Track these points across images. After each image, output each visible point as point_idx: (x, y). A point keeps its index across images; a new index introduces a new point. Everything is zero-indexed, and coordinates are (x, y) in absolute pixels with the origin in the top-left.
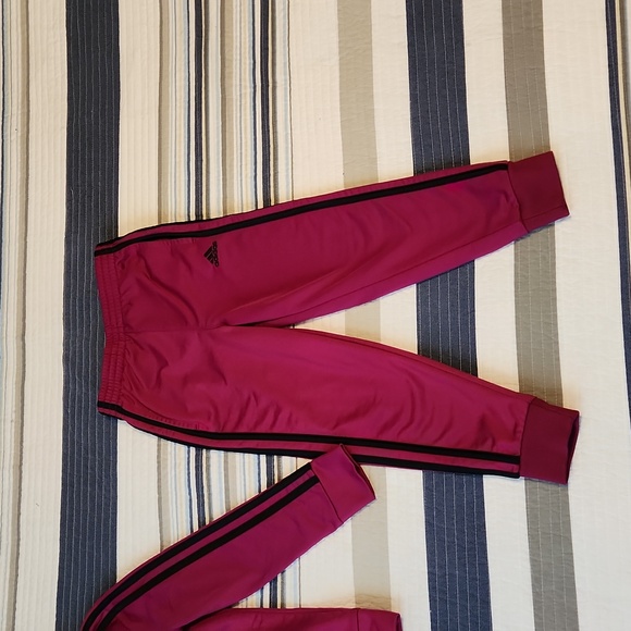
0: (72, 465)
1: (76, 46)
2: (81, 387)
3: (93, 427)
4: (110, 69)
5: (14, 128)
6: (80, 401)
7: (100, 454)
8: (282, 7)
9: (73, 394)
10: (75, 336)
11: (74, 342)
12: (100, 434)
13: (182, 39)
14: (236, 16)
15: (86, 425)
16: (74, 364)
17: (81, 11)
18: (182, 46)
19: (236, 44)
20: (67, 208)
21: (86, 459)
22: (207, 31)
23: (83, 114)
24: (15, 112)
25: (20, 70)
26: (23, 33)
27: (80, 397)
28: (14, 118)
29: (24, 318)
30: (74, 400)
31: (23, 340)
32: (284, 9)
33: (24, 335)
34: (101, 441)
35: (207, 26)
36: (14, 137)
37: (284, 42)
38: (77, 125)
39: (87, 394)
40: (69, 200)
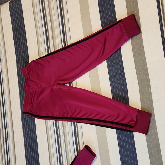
0: (28, 162)
1: (16, 45)
2: (28, 140)
3: (32, 151)
4: (26, 51)
5: (4, 69)
6: (28, 144)
7: (35, 159)
8: (68, 29)
9: (27, 142)
10: (25, 126)
11: (25, 127)
12: (34, 153)
13: (43, 40)
14: (56, 33)
15: (30, 151)
16: (26, 133)
17: (17, 35)
18: (43, 43)
19: (57, 41)
20: (19, 90)
21: (31, 160)
22: (49, 38)
23: (20, 64)
24: (4, 64)
25: (4, 53)
26: (3, 42)
27: (28, 143)
28: (4, 66)
29: (12, 121)
30: (27, 144)
31: (13, 127)
32: (68, 30)
33: (12, 126)
34: (35, 155)
35: (49, 36)
36: (4, 71)
37: (69, 39)
38: (19, 67)
39: (30, 142)
40: (19, 88)
